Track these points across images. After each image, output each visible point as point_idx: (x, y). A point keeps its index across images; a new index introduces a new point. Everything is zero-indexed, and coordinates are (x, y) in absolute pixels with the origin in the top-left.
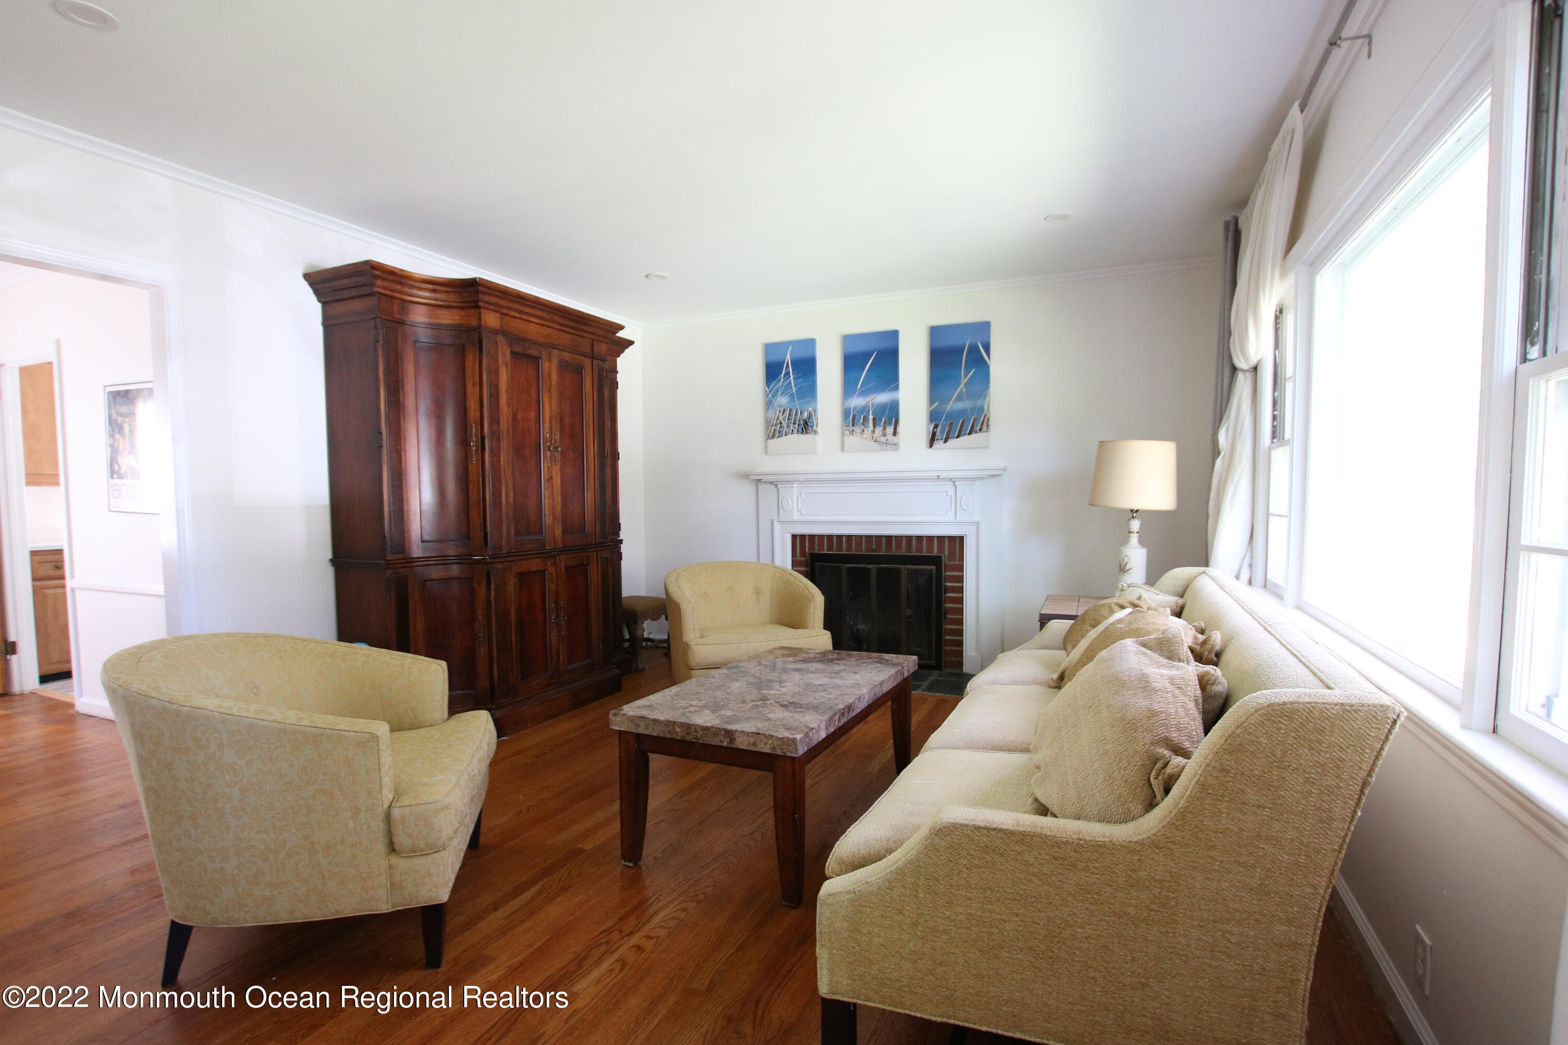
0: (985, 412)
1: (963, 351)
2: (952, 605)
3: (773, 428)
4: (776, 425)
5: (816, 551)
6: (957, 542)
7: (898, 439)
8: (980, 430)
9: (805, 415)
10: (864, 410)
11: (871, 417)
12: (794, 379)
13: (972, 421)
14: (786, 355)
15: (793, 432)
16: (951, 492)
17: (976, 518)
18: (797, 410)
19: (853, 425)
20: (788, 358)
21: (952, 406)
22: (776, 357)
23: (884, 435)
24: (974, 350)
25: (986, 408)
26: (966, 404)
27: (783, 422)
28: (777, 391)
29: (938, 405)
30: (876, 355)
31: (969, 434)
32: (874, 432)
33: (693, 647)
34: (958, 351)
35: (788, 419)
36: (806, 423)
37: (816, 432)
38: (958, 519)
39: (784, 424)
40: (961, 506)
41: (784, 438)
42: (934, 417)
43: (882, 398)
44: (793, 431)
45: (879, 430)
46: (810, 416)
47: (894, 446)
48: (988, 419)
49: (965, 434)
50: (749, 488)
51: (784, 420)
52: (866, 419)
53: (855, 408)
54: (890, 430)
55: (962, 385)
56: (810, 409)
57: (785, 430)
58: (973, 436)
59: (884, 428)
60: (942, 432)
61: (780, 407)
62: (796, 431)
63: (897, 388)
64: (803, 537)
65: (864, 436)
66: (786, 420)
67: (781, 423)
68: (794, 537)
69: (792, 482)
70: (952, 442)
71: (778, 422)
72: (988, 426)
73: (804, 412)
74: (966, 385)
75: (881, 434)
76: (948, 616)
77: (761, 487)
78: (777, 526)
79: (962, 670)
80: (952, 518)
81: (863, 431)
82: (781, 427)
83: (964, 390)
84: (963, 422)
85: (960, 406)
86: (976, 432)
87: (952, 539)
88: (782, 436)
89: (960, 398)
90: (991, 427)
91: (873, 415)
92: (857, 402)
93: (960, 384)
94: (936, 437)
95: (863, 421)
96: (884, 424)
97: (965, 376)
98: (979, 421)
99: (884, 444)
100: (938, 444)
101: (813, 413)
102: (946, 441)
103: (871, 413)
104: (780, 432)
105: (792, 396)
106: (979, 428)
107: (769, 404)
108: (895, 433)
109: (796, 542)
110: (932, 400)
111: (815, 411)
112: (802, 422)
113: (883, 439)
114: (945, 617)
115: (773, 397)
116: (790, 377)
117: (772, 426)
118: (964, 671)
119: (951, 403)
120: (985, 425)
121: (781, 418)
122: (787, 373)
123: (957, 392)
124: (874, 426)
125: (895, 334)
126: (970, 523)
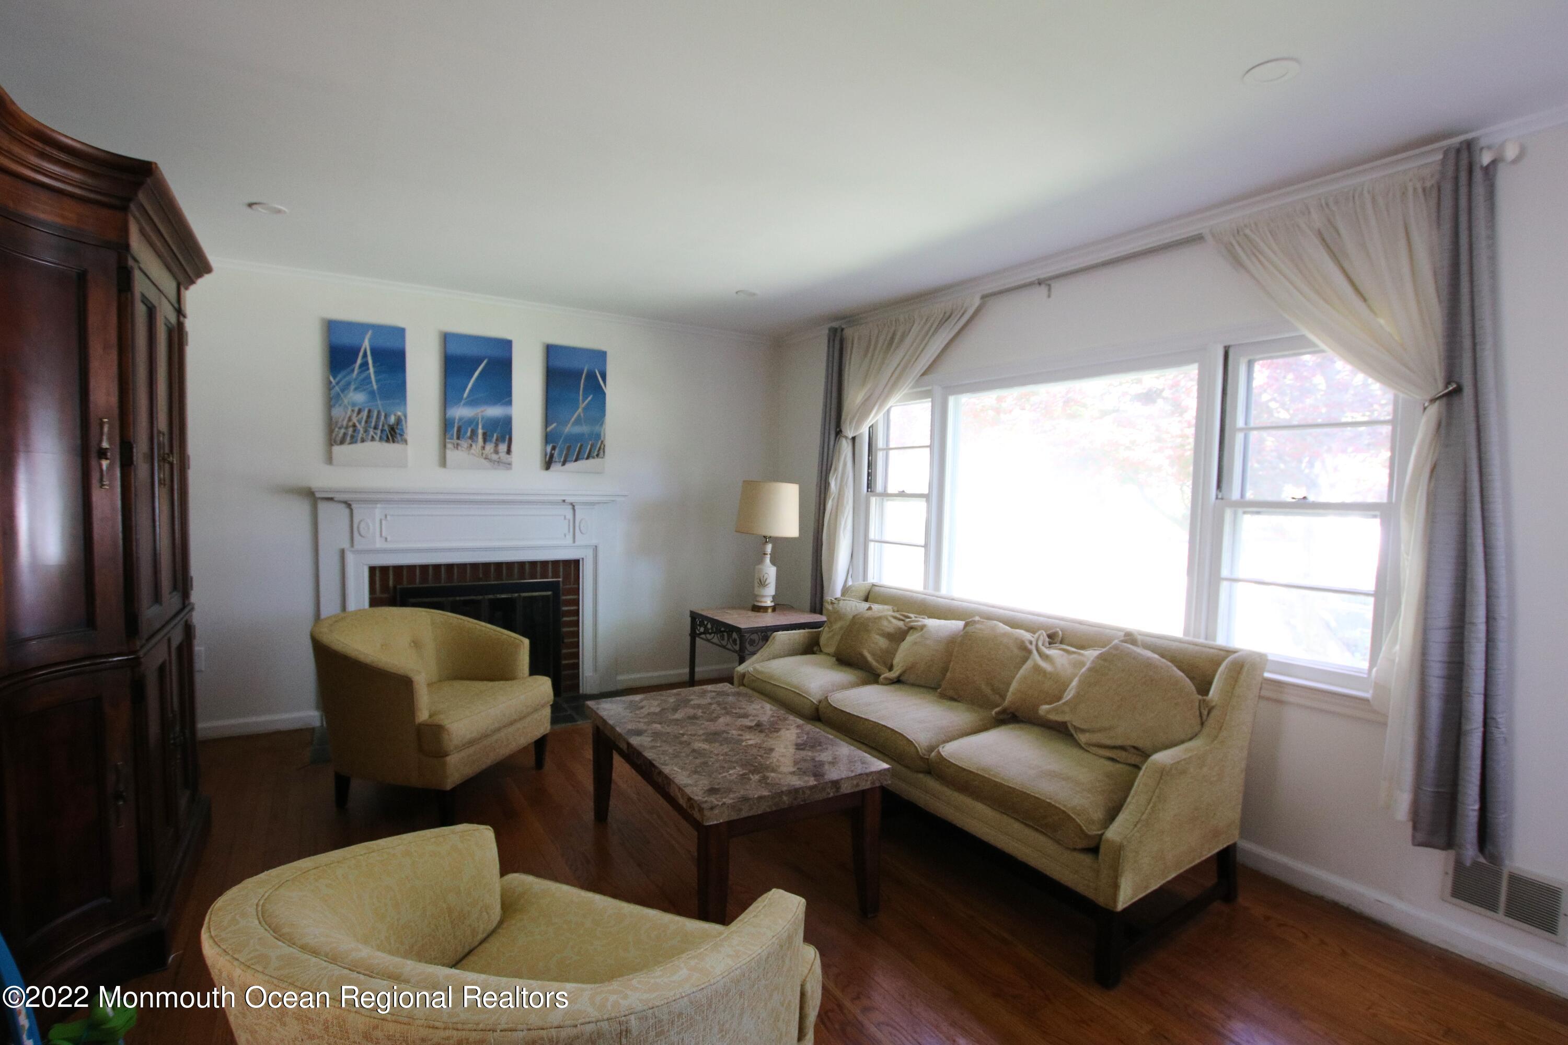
0: (602, 438)
1: (582, 375)
2: (568, 629)
3: (343, 431)
4: (347, 428)
5: (405, 584)
6: (572, 567)
7: (511, 458)
8: (598, 455)
9: (392, 420)
10: (472, 422)
11: (480, 431)
12: (375, 372)
13: (589, 446)
14: (364, 339)
15: (373, 439)
16: (570, 515)
17: (594, 542)
18: (379, 412)
19: (458, 438)
20: (366, 344)
21: (569, 429)
22: (346, 340)
23: (496, 452)
24: (591, 376)
25: (602, 434)
26: (584, 429)
27: (357, 424)
28: (349, 384)
29: (555, 427)
30: (486, 365)
31: (587, 458)
32: (483, 448)
33: (448, 726)
34: (577, 374)
35: (366, 422)
36: (392, 429)
37: (406, 442)
38: (575, 544)
39: (360, 428)
40: (580, 529)
41: (359, 447)
42: (548, 438)
43: (494, 411)
44: (373, 437)
45: (490, 447)
46: (399, 421)
47: (508, 466)
48: (604, 446)
49: (583, 459)
50: (301, 509)
51: (360, 422)
52: (474, 433)
53: (460, 419)
54: (503, 447)
55: (580, 410)
56: (399, 413)
57: (360, 435)
58: (591, 461)
59: (496, 445)
60: (560, 454)
61: (354, 405)
62: (377, 438)
63: (509, 403)
64: (384, 570)
65: (472, 451)
66: (363, 423)
67: (354, 426)
68: (372, 570)
69: (376, 502)
70: (571, 466)
71: (351, 424)
72: (604, 452)
73: (390, 416)
74: (585, 409)
75: (492, 450)
76: (566, 641)
77: (322, 507)
78: (350, 558)
79: (579, 692)
80: (569, 540)
81: (471, 445)
82: (354, 431)
83: (582, 415)
84: (581, 446)
85: (577, 430)
86: (593, 458)
87: (567, 563)
88: (356, 442)
89: (578, 422)
90: (606, 453)
91: (483, 428)
92: (461, 412)
93: (578, 408)
94: (554, 459)
95: (471, 435)
96: (497, 440)
97: (583, 401)
98: (596, 446)
99: (496, 463)
100: (556, 467)
101: (403, 418)
102: (564, 464)
103: (480, 427)
104: (352, 437)
105: (372, 393)
106: (596, 453)
107: (332, 399)
108: (509, 451)
109: (375, 575)
110: (547, 421)
111: (405, 417)
112: (386, 428)
113: (495, 457)
114: (563, 642)
115: (343, 390)
116: (368, 369)
117: (340, 428)
118: (581, 692)
119: (569, 425)
120: (601, 452)
121: (355, 419)
122: (365, 365)
123: (575, 416)
124: (485, 441)
125: (507, 344)
126: (586, 546)
